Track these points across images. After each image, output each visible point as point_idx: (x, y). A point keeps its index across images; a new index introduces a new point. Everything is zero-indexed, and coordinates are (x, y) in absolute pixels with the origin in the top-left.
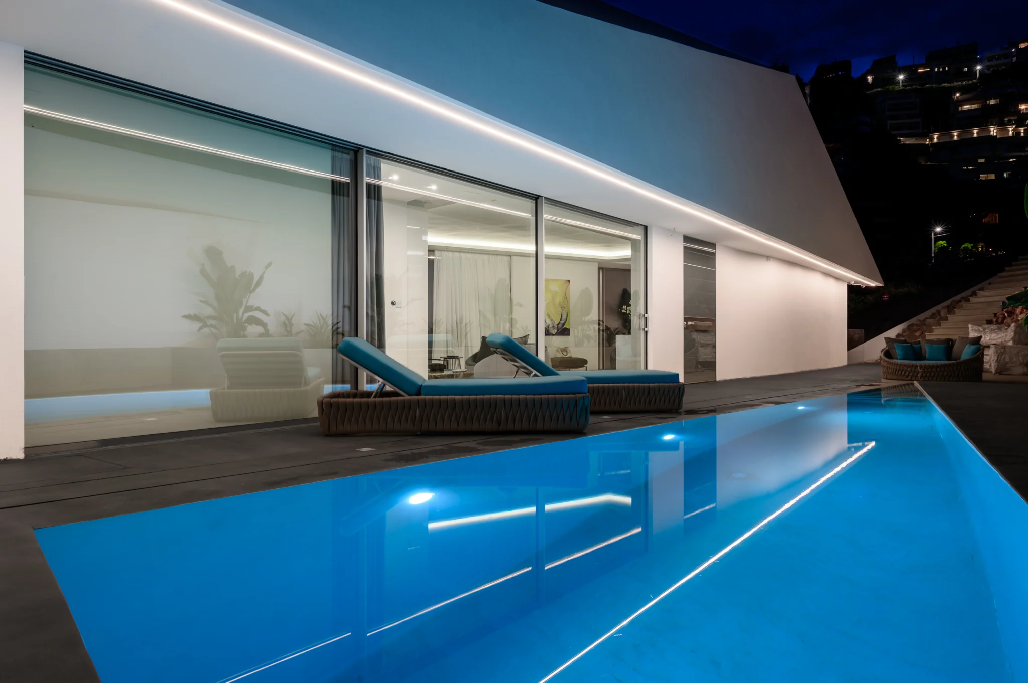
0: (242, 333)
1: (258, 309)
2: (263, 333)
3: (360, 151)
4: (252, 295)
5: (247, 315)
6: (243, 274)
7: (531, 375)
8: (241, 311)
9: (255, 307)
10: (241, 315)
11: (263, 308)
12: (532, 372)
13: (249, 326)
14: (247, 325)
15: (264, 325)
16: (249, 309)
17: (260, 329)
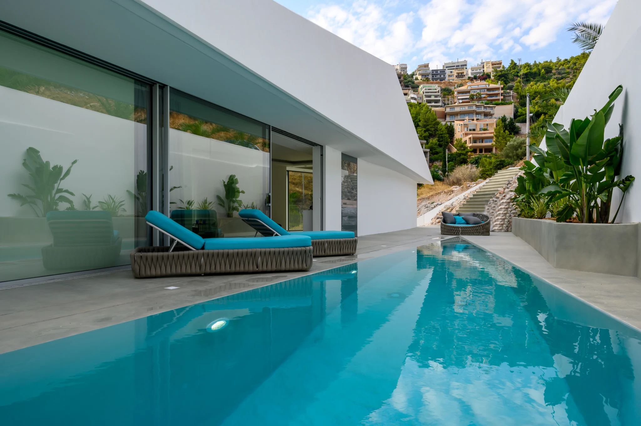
0: (54, 207)
1: (67, 191)
2: (69, 207)
3: (155, 85)
4: (62, 181)
5: (58, 196)
6: (55, 167)
7: (274, 235)
8: (54, 192)
9: (64, 190)
10: (53, 196)
11: (70, 191)
12: (274, 233)
13: (60, 203)
14: (58, 202)
15: (70, 202)
16: (60, 191)
17: (68, 205)
